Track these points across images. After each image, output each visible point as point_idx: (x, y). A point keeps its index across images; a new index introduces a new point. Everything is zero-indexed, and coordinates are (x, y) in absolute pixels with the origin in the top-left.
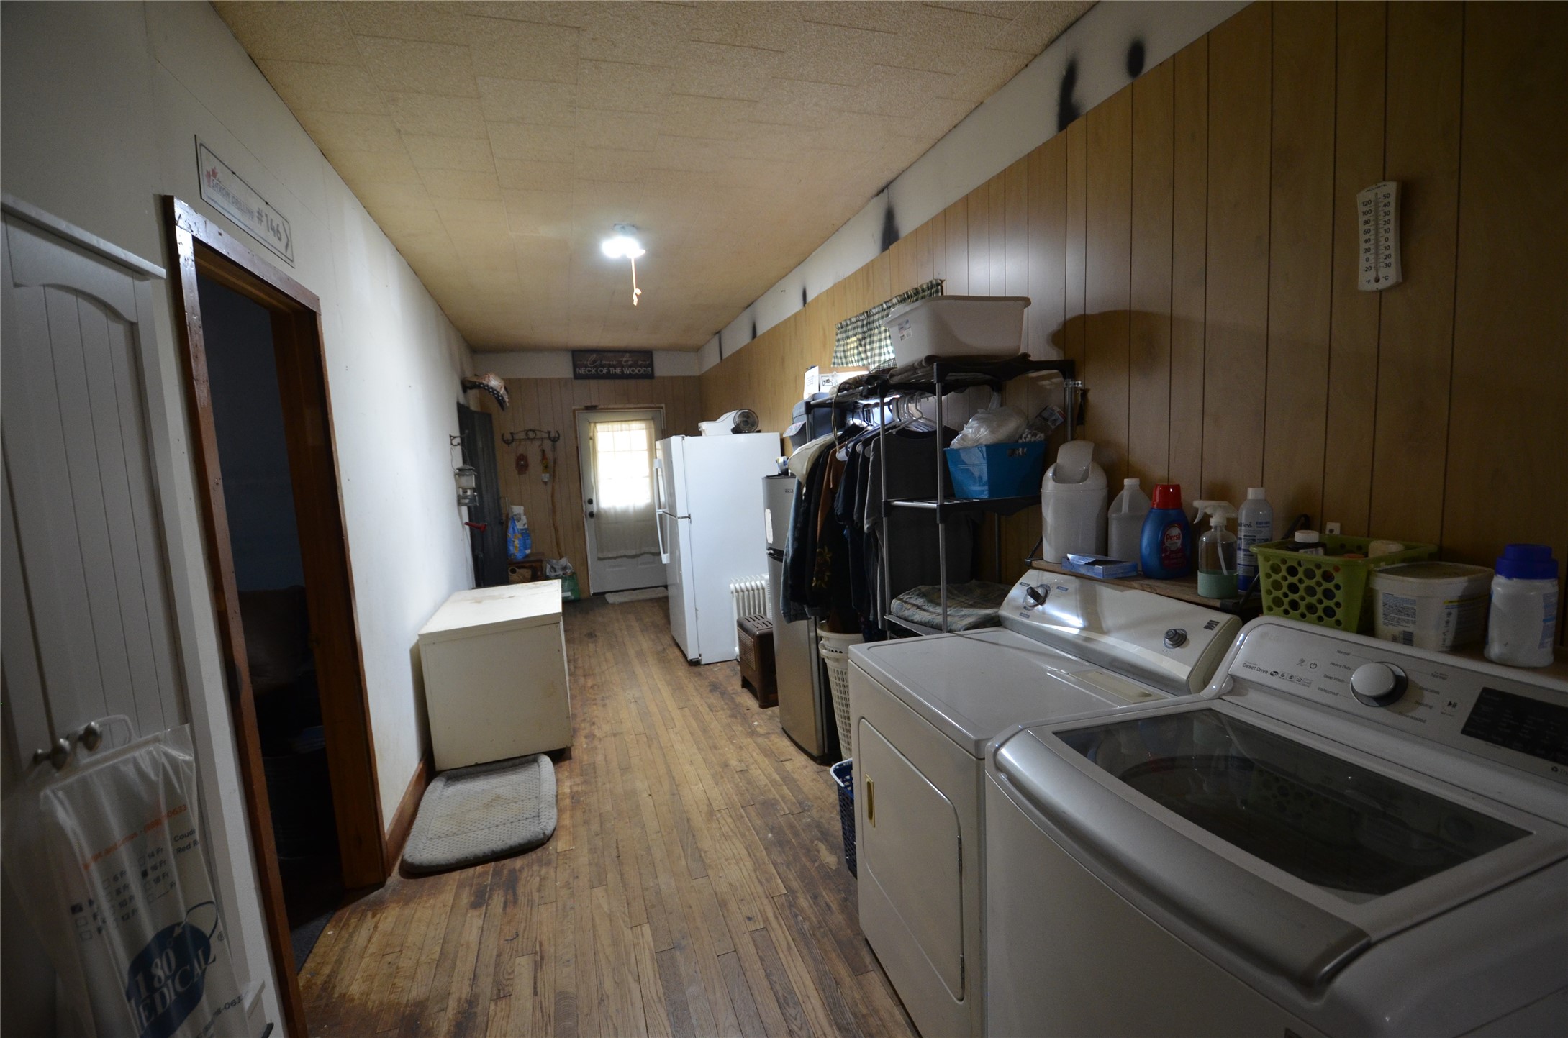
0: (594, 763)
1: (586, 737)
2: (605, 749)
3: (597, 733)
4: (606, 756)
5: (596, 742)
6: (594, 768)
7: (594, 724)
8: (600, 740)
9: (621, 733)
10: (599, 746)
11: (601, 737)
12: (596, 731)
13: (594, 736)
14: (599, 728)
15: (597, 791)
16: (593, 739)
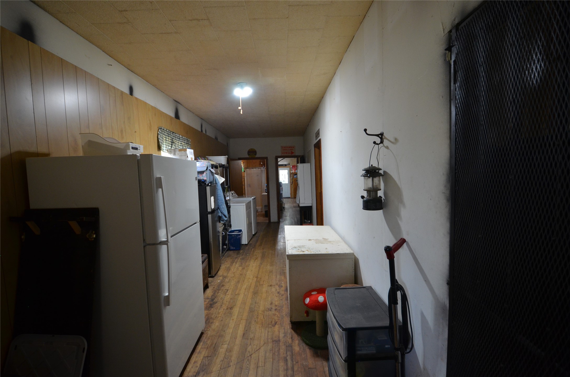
0: (280, 275)
1: (282, 286)
2: (276, 280)
3: (277, 287)
4: (276, 277)
5: (279, 284)
6: (280, 274)
7: (278, 293)
8: (277, 284)
9: (268, 286)
10: (278, 281)
11: (276, 285)
12: (278, 289)
13: (279, 286)
14: (276, 290)
15: (280, 267)
16: (279, 285)
